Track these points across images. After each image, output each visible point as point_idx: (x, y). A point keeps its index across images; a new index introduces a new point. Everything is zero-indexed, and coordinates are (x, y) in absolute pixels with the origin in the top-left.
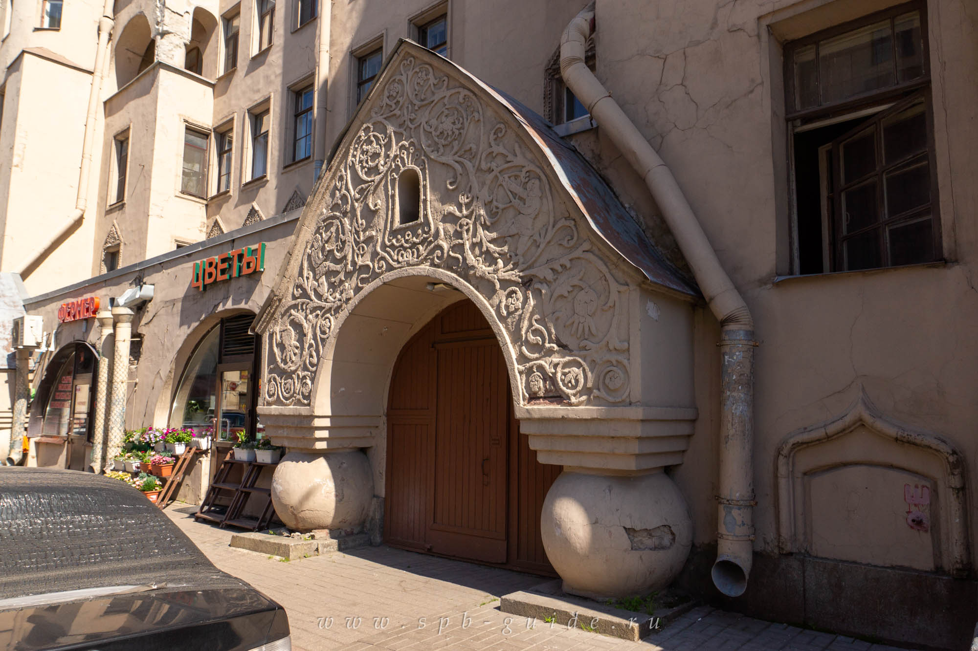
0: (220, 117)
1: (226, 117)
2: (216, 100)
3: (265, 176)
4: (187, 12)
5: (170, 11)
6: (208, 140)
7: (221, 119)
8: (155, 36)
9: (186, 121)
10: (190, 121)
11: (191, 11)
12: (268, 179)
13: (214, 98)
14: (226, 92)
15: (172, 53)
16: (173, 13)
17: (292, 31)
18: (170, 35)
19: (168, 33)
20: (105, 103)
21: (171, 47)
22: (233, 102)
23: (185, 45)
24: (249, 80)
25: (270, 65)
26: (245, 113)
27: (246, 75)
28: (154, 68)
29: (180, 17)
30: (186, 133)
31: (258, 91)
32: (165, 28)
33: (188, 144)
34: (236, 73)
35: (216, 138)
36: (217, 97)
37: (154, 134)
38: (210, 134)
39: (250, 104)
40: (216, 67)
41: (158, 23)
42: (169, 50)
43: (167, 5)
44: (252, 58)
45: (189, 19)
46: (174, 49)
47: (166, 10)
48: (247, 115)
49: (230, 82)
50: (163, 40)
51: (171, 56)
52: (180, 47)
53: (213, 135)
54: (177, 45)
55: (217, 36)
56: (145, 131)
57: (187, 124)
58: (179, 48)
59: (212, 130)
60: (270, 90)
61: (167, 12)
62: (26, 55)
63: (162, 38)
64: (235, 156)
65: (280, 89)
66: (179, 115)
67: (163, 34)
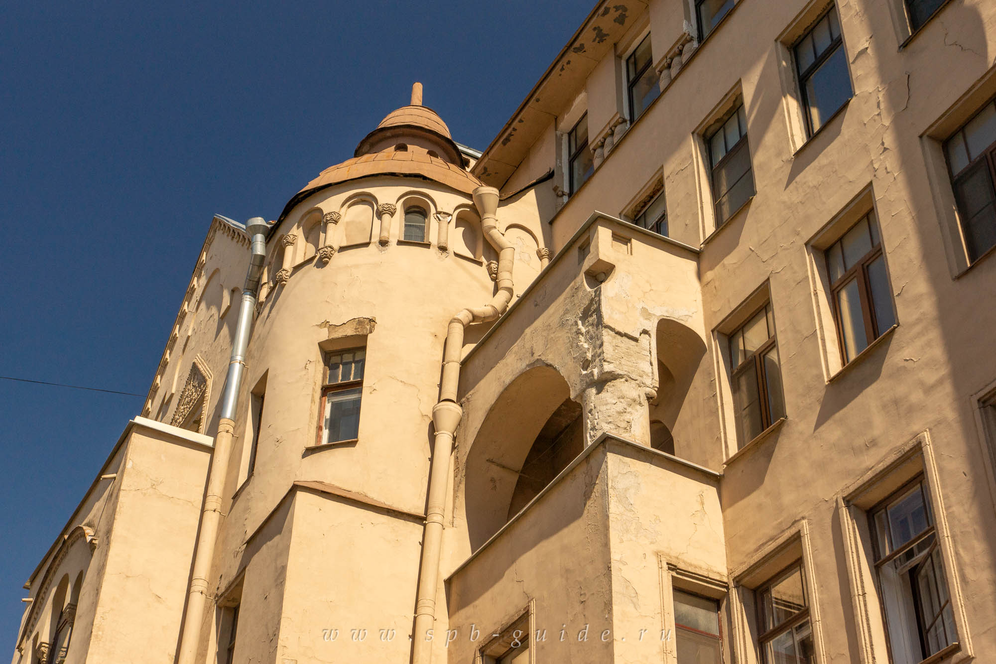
0: (752, 546)
1: (773, 539)
2: (729, 511)
3: (958, 648)
4: (645, 332)
5: (613, 333)
6: (723, 612)
7: (757, 550)
8: (582, 394)
9: (672, 567)
10: (681, 566)
11: (652, 327)
12: (970, 652)
13: (723, 510)
14: (761, 481)
15: (627, 417)
16: (619, 337)
17: (956, 273)
18: (617, 382)
19: (613, 377)
20: (448, 582)
21: (620, 407)
22: (788, 498)
23: (649, 398)
24: (832, 432)
25: (900, 372)
26: (837, 509)
27: (821, 421)
28: (588, 457)
29: (634, 343)
30: (675, 600)
31: (873, 443)
32: (607, 367)
33: (683, 627)
34: (784, 429)
35: (743, 600)
36: (733, 501)
37: (608, 605)
38: (727, 595)
39: (851, 484)
40: (719, 439)
41: (586, 364)
42: (619, 413)
43: (606, 320)
44: (832, 381)
45: (650, 343)
46: (629, 410)
47: (605, 332)
48: (844, 512)
49: (769, 455)
50: (603, 395)
51: (624, 425)
52: (640, 404)
53: (734, 594)
54: (634, 401)
55: (710, 374)
56: (578, 608)
57: (674, 574)
58: (638, 407)
59: (732, 585)
60: (916, 428)
61: (607, 337)
62: (300, 495)
63: (599, 392)
64: (825, 626)
65: (950, 415)
66: (658, 554)
67: (601, 383)
